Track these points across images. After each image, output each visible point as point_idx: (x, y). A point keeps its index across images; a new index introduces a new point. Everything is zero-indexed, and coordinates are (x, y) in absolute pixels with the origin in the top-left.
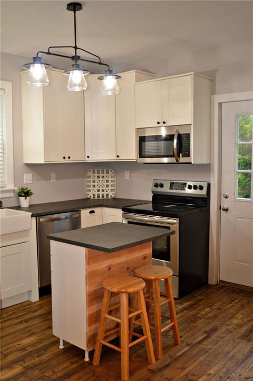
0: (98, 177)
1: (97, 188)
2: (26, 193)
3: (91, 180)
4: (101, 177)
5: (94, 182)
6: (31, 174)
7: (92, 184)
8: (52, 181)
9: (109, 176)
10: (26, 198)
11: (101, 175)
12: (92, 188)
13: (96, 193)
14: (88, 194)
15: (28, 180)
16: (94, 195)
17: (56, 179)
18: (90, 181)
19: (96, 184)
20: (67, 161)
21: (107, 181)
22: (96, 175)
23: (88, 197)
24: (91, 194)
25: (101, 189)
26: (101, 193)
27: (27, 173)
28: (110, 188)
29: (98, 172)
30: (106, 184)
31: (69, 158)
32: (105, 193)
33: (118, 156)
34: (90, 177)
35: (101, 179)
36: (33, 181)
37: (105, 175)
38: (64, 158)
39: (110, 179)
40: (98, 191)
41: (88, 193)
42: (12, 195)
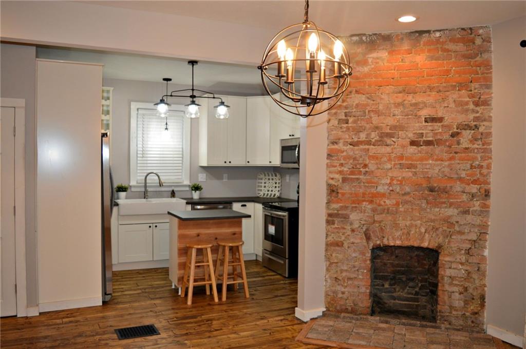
0: (269, 179)
1: (267, 188)
2: (197, 188)
3: (263, 181)
4: (271, 179)
5: (265, 183)
6: (205, 175)
7: (263, 185)
8: (224, 180)
9: (277, 178)
10: (195, 192)
11: (271, 177)
12: (263, 188)
13: (266, 193)
14: (259, 194)
15: (202, 178)
16: (264, 194)
17: (228, 179)
18: (261, 183)
19: (266, 185)
20: (228, 164)
21: (276, 183)
22: (267, 177)
23: (259, 195)
24: (262, 193)
25: (270, 189)
26: (270, 193)
27: (202, 173)
28: (277, 189)
29: (269, 176)
30: (274, 185)
31: (230, 162)
32: (273, 193)
33: (270, 162)
34: (262, 179)
35: (271, 181)
36: (206, 179)
37: (274, 177)
38: (225, 162)
39: (278, 181)
40: (268, 191)
41: (259, 192)
42: (188, 189)
